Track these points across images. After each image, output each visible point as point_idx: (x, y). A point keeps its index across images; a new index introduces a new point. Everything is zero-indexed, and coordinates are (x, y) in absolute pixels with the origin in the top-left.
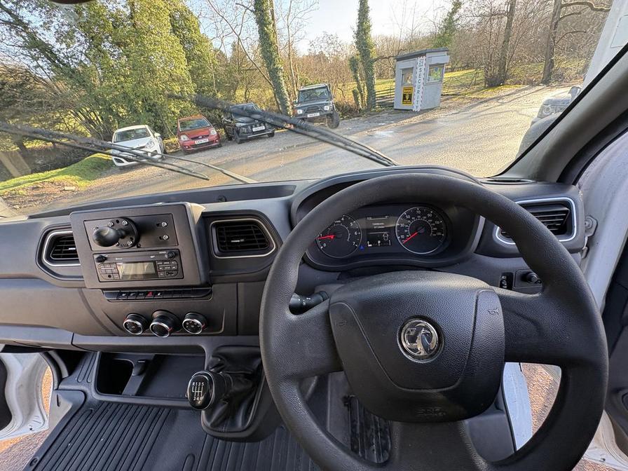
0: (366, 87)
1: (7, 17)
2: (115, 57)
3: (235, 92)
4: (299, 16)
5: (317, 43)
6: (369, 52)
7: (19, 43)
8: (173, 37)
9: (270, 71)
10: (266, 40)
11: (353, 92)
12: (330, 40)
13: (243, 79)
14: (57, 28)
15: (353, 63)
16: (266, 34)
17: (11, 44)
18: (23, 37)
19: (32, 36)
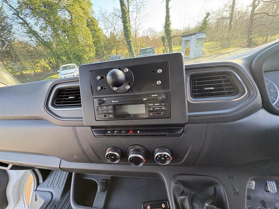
0: (168, 49)
1: (21, 21)
2: (63, 37)
3: (112, 51)
4: (140, 19)
5: (146, 32)
6: (170, 34)
7: (25, 32)
8: (87, 28)
9: (127, 42)
10: (126, 29)
11: (163, 50)
12: (151, 30)
13: (115, 45)
14: (41, 25)
15: (163, 38)
16: (126, 27)
17: (21, 31)
18: (27, 29)
19: (30, 28)
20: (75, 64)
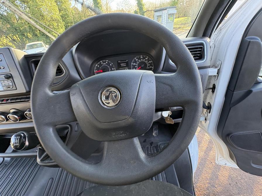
5: (120, 4)
6: (143, 8)
10: (96, 1)
12: (126, 3)
20: (42, 42)
